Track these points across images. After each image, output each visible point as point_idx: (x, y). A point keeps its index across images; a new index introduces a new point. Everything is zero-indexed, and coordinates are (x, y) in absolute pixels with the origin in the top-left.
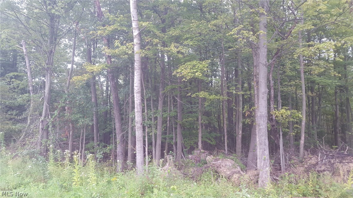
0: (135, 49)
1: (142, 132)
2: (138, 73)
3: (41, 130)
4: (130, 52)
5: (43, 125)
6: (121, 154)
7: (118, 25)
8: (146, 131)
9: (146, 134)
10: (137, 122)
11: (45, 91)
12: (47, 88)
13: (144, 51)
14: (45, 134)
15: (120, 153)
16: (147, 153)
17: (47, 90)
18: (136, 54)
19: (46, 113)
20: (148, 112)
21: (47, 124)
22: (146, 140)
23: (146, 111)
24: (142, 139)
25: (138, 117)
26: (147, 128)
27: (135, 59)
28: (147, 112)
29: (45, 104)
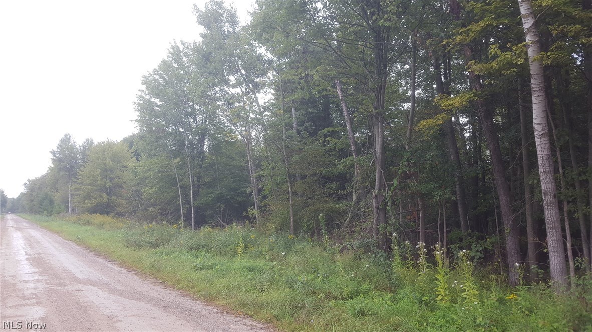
0: (530, 53)
1: (557, 211)
2: (540, 99)
3: (376, 210)
4: (521, 61)
5: (377, 203)
6: (515, 253)
7: (493, 17)
8: (566, 209)
9: (566, 215)
10: (545, 194)
11: (376, 150)
12: (379, 145)
13: (549, 54)
14: (382, 216)
15: (514, 251)
16: (570, 253)
17: (379, 148)
18: (532, 62)
19: (380, 183)
20: (566, 172)
21: (384, 200)
22: (567, 227)
23: (561, 171)
24: (558, 225)
25: (546, 184)
26: (566, 203)
27: (531, 73)
28: (564, 173)
29: (377, 169)
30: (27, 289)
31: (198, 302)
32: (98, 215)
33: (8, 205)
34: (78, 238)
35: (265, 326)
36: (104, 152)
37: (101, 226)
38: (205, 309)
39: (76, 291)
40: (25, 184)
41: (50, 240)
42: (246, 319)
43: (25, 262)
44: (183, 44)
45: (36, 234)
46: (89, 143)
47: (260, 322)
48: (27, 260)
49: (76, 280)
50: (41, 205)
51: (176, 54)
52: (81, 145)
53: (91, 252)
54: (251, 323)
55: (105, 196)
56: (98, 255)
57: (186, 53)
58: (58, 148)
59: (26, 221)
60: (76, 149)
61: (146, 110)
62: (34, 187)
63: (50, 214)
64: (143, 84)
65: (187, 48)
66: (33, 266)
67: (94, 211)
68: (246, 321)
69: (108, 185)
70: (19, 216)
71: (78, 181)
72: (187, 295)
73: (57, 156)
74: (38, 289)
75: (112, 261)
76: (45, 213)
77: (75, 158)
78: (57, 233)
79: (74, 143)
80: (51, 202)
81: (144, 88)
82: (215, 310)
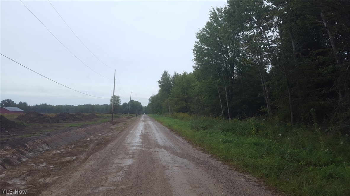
30: (132, 150)
31: (220, 162)
32: (181, 113)
33: (144, 110)
34: (169, 125)
35: (258, 180)
36: (183, 79)
37: (182, 119)
38: (222, 167)
39: (155, 151)
40: (150, 99)
41: (156, 126)
42: (247, 174)
43: (139, 137)
44: (218, 9)
45: (151, 123)
46: (176, 75)
47: (255, 177)
48: (140, 135)
49: (158, 146)
50: (157, 109)
51: (214, 16)
52: (172, 77)
53: (174, 132)
54: (249, 177)
55: (184, 103)
56: (176, 134)
57: (220, 15)
58: (162, 79)
59: (150, 117)
60: (170, 79)
61: (199, 52)
62: (154, 100)
63: (161, 113)
64: (197, 38)
65: (221, 12)
66: (141, 138)
67: (179, 111)
68: (246, 176)
69: (186, 97)
70: (148, 115)
71: (171, 95)
72: (215, 157)
73: (161, 83)
74: (137, 150)
75: (182, 137)
76: (158, 113)
77: (170, 84)
78: (161, 123)
79: (169, 76)
80: (161, 107)
81: (198, 40)
82: (228, 168)
